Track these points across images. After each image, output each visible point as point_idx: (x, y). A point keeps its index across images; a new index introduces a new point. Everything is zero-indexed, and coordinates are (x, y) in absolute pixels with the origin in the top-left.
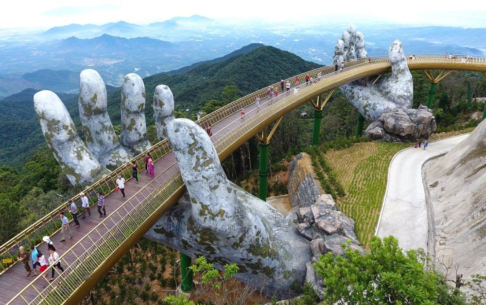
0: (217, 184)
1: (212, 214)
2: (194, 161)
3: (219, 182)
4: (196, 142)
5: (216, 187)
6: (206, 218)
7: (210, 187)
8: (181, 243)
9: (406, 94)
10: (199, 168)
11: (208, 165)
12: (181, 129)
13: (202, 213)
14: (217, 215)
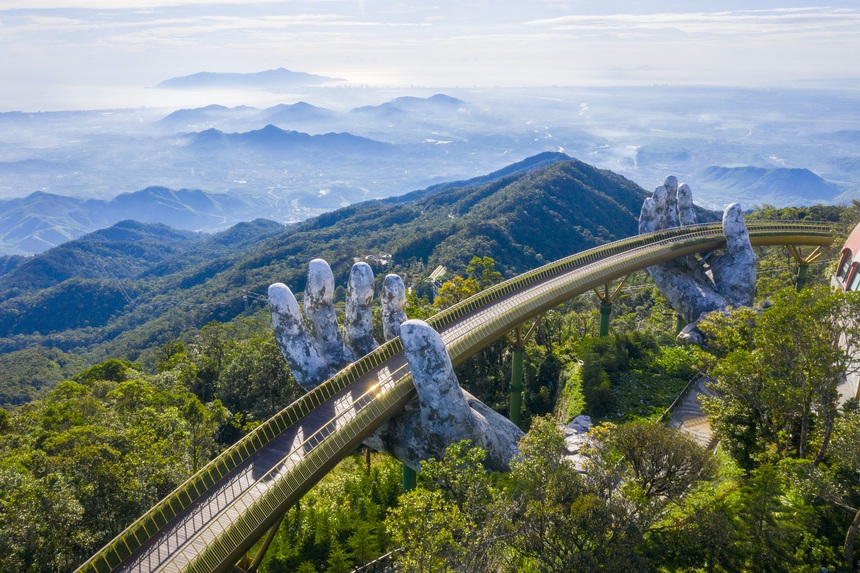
0: (447, 388)
1: (442, 419)
2: (426, 362)
3: (450, 386)
4: (429, 345)
5: (446, 392)
6: (434, 424)
7: (441, 391)
8: (407, 453)
9: (743, 284)
10: (431, 371)
11: (439, 368)
12: (415, 331)
13: (430, 418)
14: (447, 420)
